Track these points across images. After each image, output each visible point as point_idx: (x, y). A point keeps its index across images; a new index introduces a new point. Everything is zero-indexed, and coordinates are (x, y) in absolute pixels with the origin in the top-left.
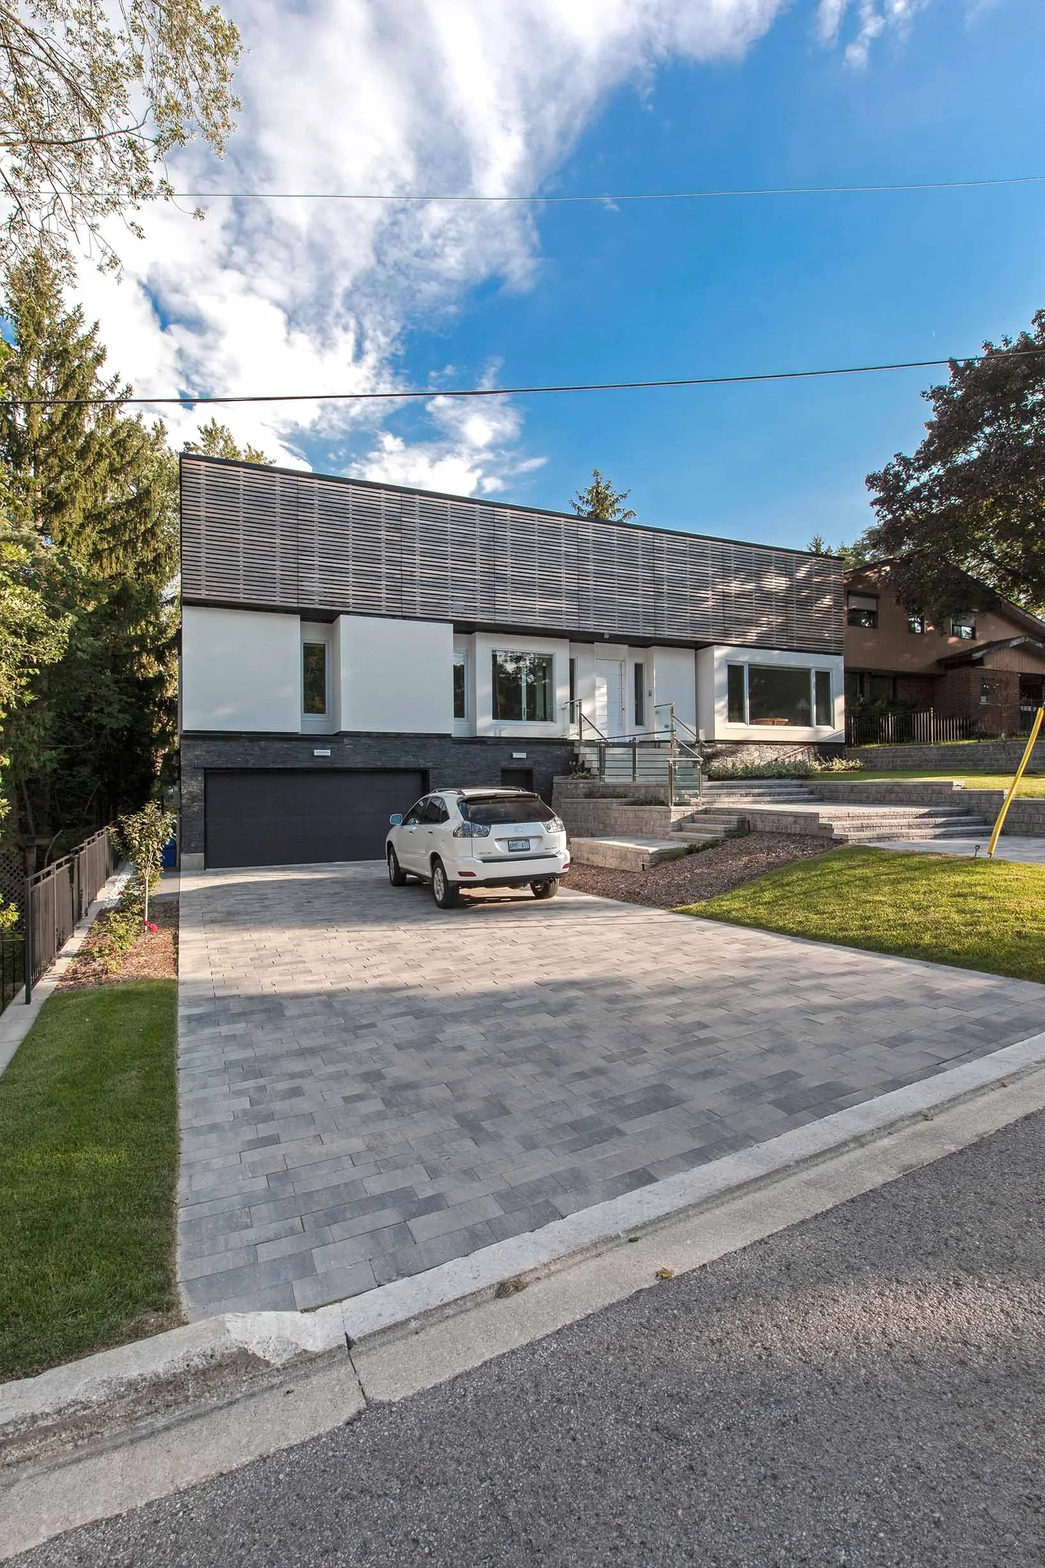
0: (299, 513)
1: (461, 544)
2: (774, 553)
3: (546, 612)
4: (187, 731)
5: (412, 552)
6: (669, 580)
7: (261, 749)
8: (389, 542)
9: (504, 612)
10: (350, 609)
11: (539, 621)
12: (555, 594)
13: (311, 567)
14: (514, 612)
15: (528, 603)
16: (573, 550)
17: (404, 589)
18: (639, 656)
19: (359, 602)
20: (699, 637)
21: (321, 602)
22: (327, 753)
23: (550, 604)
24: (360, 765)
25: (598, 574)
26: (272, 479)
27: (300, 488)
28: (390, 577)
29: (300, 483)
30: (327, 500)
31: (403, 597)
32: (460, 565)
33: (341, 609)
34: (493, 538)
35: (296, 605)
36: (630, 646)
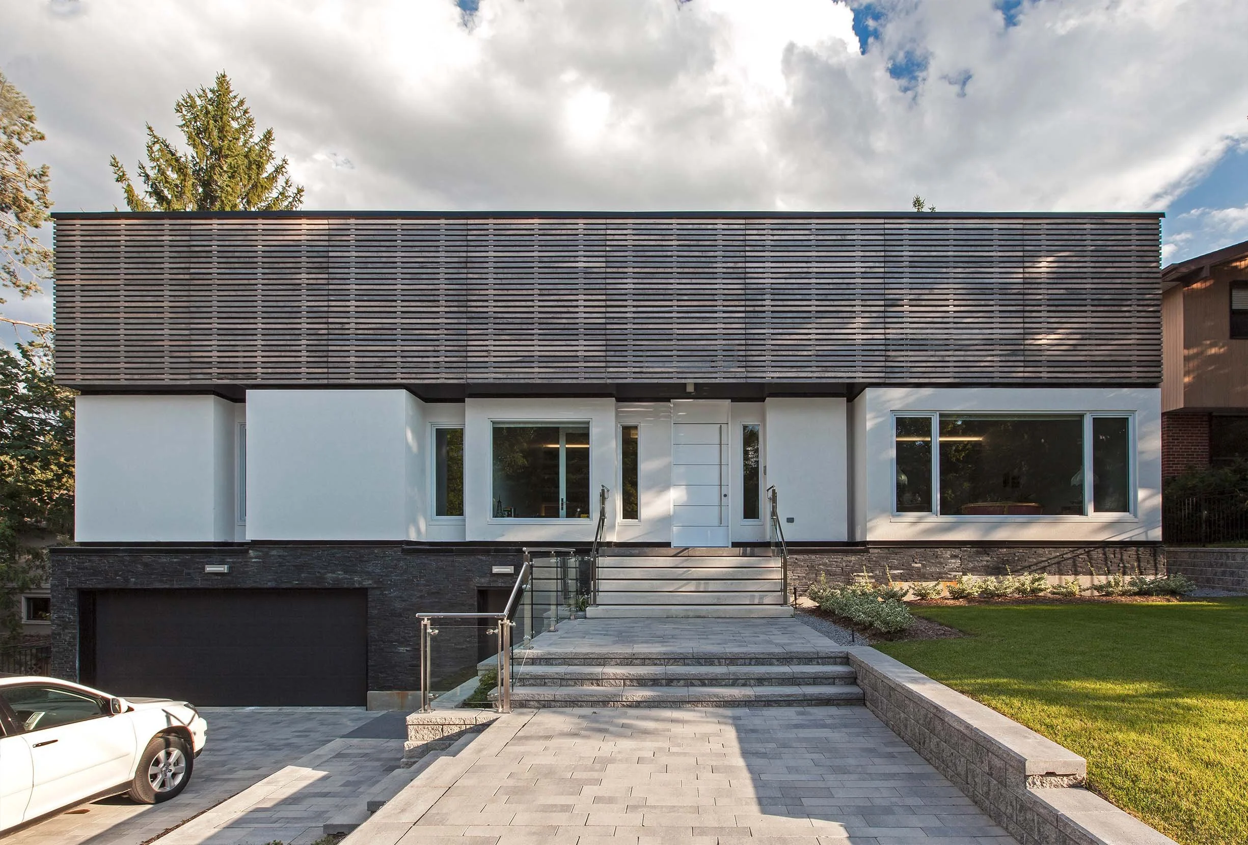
0: (192, 265)
1: (415, 277)
2: (996, 224)
3: (545, 360)
4: (82, 544)
5: (343, 296)
6: (777, 292)
7: (146, 565)
8: (311, 287)
9: (484, 365)
10: (259, 381)
11: (537, 374)
12: (569, 332)
13: (207, 332)
14: (498, 365)
15: (521, 348)
16: (598, 264)
17: (331, 348)
18: (748, 414)
19: (270, 371)
20: (842, 376)
21: (220, 376)
22: (224, 569)
23: (559, 348)
24: (270, 585)
25: (640, 295)
26: (159, 227)
27: (193, 233)
28: (313, 333)
29: (193, 227)
30: (227, 243)
31: (330, 359)
32: (415, 307)
33: (245, 382)
34: (466, 263)
35: (188, 383)
36: (734, 400)
